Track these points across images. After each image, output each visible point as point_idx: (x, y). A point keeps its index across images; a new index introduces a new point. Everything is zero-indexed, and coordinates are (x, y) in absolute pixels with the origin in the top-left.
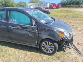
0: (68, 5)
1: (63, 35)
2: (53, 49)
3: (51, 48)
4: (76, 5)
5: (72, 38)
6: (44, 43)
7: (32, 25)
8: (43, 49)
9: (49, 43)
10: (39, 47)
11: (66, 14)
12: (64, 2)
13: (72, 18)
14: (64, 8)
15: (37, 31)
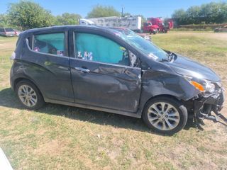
0: (194, 25)
1: (202, 86)
2: (177, 121)
3: (172, 117)
4: (215, 24)
5: (221, 95)
6: (154, 106)
7: (129, 64)
8: (151, 120)
9: (166, 106)
10: (140, 117)
11: (190, 47)
12: (182, 14)
13: (208, 57)
14: (181, 30)
15: (140, 77)
